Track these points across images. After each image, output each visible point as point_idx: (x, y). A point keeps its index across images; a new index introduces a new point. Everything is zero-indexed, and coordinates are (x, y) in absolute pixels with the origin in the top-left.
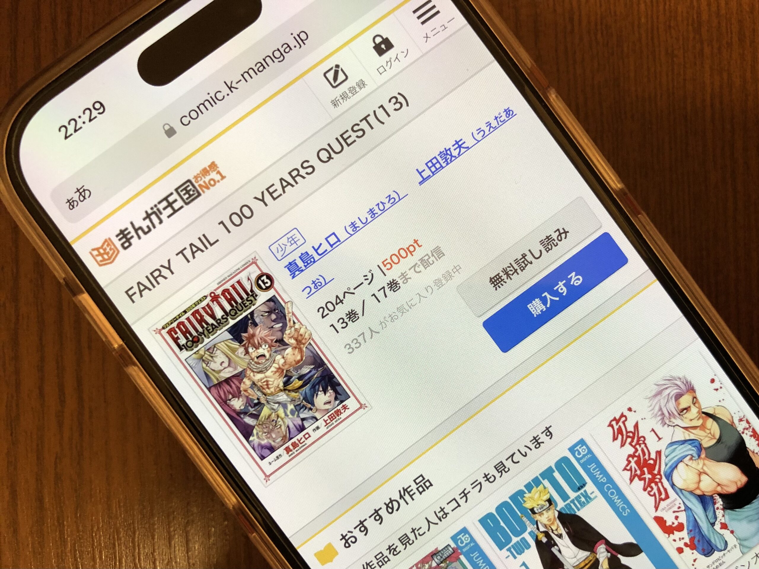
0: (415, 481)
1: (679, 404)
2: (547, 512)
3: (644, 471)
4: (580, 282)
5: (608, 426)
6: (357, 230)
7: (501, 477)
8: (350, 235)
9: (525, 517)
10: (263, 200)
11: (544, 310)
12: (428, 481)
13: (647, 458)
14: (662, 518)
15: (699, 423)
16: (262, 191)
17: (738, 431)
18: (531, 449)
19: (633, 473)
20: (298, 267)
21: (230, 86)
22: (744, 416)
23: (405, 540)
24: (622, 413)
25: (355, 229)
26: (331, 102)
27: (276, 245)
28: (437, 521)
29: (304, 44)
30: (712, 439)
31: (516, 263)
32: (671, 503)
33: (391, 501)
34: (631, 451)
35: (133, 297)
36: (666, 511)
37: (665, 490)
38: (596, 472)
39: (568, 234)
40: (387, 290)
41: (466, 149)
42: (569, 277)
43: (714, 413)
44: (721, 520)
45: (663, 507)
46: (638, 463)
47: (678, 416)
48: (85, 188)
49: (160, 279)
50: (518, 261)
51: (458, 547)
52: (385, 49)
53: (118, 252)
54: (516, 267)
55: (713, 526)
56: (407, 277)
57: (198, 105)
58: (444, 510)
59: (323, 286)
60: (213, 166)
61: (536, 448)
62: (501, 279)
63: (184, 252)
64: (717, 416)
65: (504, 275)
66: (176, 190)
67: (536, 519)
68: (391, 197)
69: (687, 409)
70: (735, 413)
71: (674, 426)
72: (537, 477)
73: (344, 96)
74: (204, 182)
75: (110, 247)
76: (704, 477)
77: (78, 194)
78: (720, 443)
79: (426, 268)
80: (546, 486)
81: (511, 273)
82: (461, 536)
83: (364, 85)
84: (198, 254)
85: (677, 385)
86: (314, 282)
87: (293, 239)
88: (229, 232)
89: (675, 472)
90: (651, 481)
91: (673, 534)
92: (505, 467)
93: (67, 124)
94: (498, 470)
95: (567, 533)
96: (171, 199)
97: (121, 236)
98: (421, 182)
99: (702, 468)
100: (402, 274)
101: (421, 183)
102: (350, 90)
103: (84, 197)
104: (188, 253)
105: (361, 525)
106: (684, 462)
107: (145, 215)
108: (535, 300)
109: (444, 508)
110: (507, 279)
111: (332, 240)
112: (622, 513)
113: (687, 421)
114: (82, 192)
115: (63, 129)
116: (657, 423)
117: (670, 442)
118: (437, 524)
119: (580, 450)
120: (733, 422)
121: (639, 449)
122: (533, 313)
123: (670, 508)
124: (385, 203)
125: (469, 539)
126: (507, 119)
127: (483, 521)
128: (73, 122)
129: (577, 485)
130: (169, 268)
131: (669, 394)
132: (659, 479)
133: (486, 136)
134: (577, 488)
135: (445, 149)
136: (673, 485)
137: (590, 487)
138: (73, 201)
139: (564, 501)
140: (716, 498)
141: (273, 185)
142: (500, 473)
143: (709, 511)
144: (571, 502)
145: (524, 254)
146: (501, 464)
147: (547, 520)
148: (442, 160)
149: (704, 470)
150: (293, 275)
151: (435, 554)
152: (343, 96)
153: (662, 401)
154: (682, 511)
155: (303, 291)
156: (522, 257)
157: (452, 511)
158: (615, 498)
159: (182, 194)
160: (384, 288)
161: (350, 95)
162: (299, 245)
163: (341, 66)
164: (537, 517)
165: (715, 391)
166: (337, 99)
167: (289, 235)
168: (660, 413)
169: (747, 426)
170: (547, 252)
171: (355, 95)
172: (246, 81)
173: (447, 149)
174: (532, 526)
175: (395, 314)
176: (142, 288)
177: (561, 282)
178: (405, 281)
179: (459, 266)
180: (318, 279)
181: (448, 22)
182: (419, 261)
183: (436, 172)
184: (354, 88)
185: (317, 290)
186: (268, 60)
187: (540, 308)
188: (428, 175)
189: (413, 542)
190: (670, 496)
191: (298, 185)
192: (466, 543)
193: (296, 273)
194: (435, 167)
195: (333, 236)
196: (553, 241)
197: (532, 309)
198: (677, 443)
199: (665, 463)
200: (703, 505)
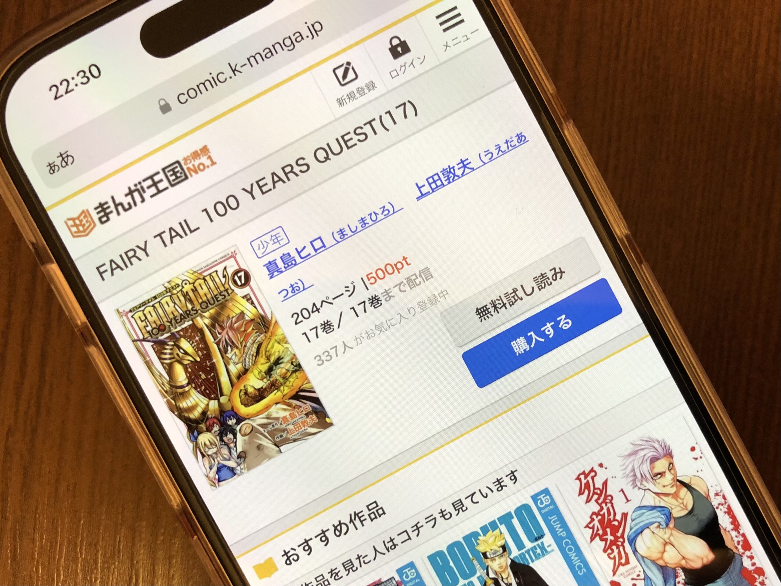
0: (368, 506)
1: (654, 468)
3: (607, 531)
4: (569, 326)
5: (576, 479)
6: (345, 238)
7: (457, 515)
8: (336, 242)
9: (477, 560)
10: (251, 193)
11: (527, 350)
12: (382, 508)
13: (612, 519)
15: (673, 490)
16: (251, 183)
17: (713, 506)
18: (492, 491)
19: (595, 532)
20: (277, 267)
21: (234, 69)
22: (721, 491)
23: (349, 566)
24: (592, 469)
25: (342, 237)
26: (337, 100)
27: (258, 241)
28: (385, 551)
29: (317, 35)
30: (683, 509)
32: (630, 569)
33: (340, 524)
34: (597, 508)
35: (103, 275)
36: (624, 577)
37: (626, 554)
38: (556, 525)
39: (563, 274)
40: (368, 305)
41: (471, 170)
42: (558, 319)
43: (690, 482)
45: (621, 572)
46: (601, 522)
47: (651, 480)
48: (68, 153)
49: (134, 260)
50: (508, 295)
51: (402, 581)
52: (401, 52)
53: (95, 225)
54: (505, 301)
56: (390, 295)
57: (198, 84)
58: (394, 541)
59: (301, 292)
60: (205, 150)
61: (498, 490)
62: (488, 311)
63: (163, 235)
64: (692, 486)
65: (492, 307)
66: (164, 170)
67: (487, 564)
68: (385, 209)
69: (662, 474)
71: (645, 490)
72: (494, 521)
73: (351, 96)
74: (194, 165)
76: (669, 547)
77: (61, 158)
78: (692, 515)
79: (411, 289)
80: (503, 532)
81: (499, 306)
82: (407, 570)
83: (373, 86)
84: (177, 239)
85: (654, 447)
86: (292, 286)
87: (277, 238)
88: (212, 221)
89: (640, 537)
90: (613, 543)
92: (463, 506)
93: (58, 85)
94: (455, 508)
95: (517, 583)
96: (156, 178)
97: (100, 209)
98: (419, 197)
99: (669, 539)
100: (386, 291)
101: (418, 199)
102: (358, 91)
103: (67, 163)
104: (166, 237)
105: (306, 544)
106: (650, 529)
107: (127, 191)
108: (519, 338)
109: (394, 539)
110: (495, 312)
111: (318, 244)
112: (577, 571)
113: (660, 486)
114: (65, 158)
115: (54, 89)
116: (627, 484)
117: (639, 505)
118: (384, 554)
119: (543, 500)
120: (709, 495)
121: (605, 508)
122: (516, 351)
123: (629, 575)
124: (378, 214)
125: (415, 574)
127: (432, 558)
128: (65, 83)
129: (534, 535)
130: (145, 250)
131: (645, 456)
132: (621, 542)
133: (493, 160)
134: (534, 539)
135: (449, 166)
136: (635, 551)
137: (548, 540)
138: (54, 166)
139: (519, 550)
140: (679, 571)
141: (264, 178)
142: (457, 511)
143: (669, 583)
144: (526, 552)
145: (516, 289)
146: (459, 501)
147: (498, 566)
148: (444, 178)
149: (670, 541)
150: (270, 275)
152: (350, 96)
153: (636, 462)
154: (641, 579)
155: (279, 293)
156: (512, 291)
157: (402, 543)
158: (573, 555)
159: (169, 174)
160: (364, 302)
161: (357, 95)
162: (282, 245)
163: (352, 64)
164: (489, 562)
165: (694, 460)
166: (343, 98)
167: (273, 233)
168: (632, 474)
169: (723, 501)
170: (540, 290)
171: (363, 97)
172: (252, 66)
173: (451, 167)
174: (482, 570)
175: (372, 332)
176: (114, 266)
177: (549, 323)
178: (388, 299)
179: (446, 290)
180: (297, 283)
181: (471, 33)
182: (405, 279)
183: (436, 189)
184: (363, 89)
185: (294, 294)
186: (277, 47)
187: (524, 346)
188: (427, 191)
189: (357, 569)
190: (630, 561)
191: (289, 181)
192: (411, 579)
193: (274, 273)
194: (436, 185)
195: (319, 240)
196: (547, 280)
197: (515, 346)
198: (645, 508)
199: (630, 527)
200: (663, 577)
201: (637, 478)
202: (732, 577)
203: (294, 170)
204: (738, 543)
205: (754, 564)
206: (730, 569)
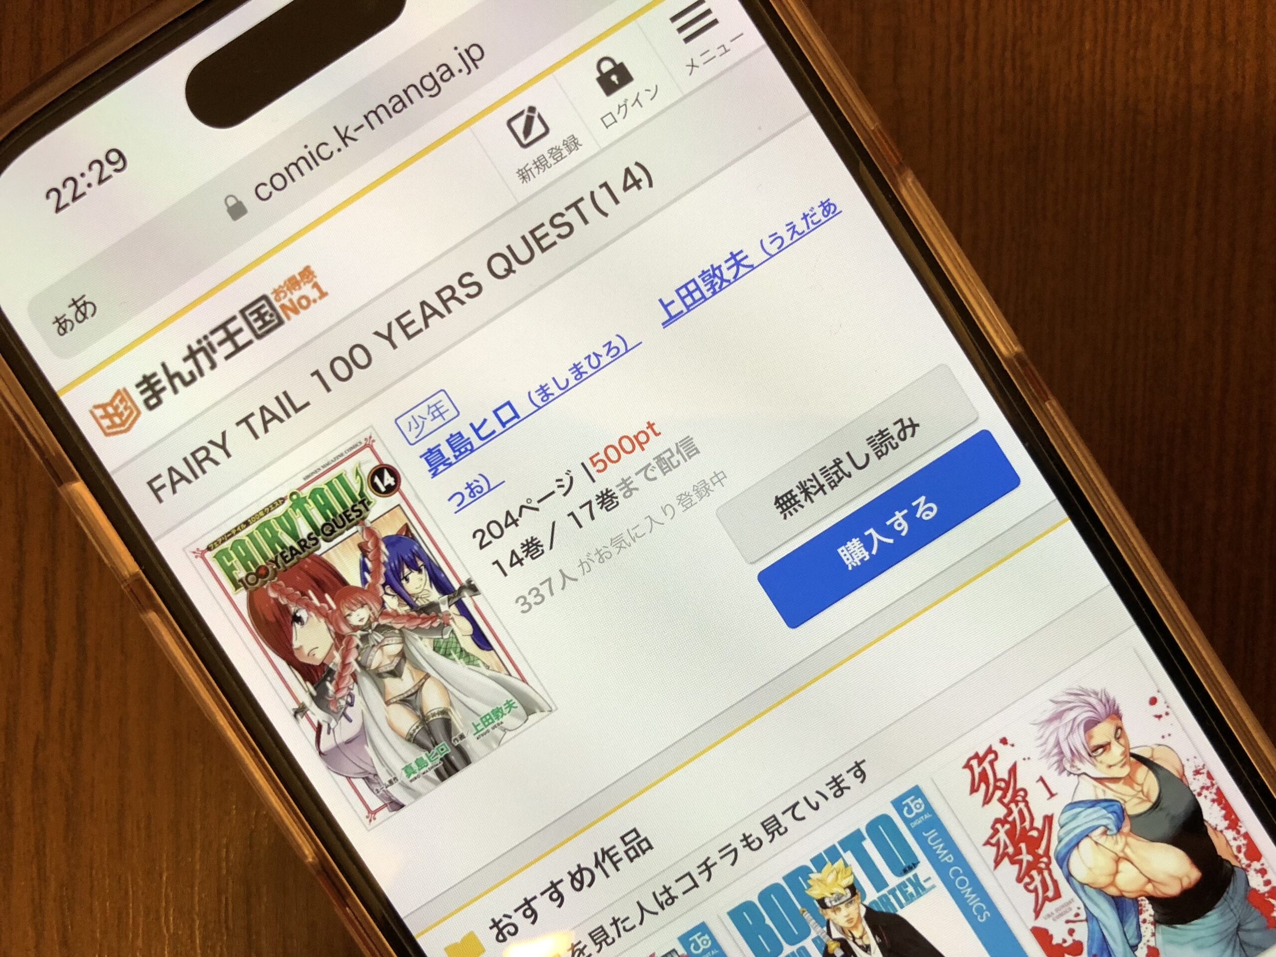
0: (622, 838)
1: (1091, 737)
2: (847, 906)
3: (1020, 849)
4: (932, 514)
5: (965, 767)
6: (550, 400)
7: (771, 841)
8: (536, 408)
9: (809, 912)
10: (389, 338)
11: (866, 559)
12: (646, 839)
13: (1028, 827)
14: (1045, 931)
15: (1124, 772)
16: (388, 322)
17: (1191, 791)
18: (826, 798)
19: (1001, 850)
20: (444, 457)
21: (343, 136)
22: (1204, 766)
24: (990, 747)
25: (545, 398)
26: (518, 173)
27: (408, 418)
28: (657, 908)
29: (477, 67)
30: (1143, 801)
31: (822, 474)
32: (1063, 906)
33: (580, 870)
34: (1001, 812)
35: (160, 493)
36: (1054, 920)
37: (1055, 883)
38: (936, 845)
39: (917, 429)
40: (596, 507)
41: (750, 269)
42: (914, 504)
43: (1152, 756)
44: (1148, 941)
45: (1048, 912)
46: (1010, 834)
47: (1088, 757)
48: (86, 299)
49: (207, 465)
50: (827, 471)
51: (690, 955)
52: (617, 82)
53: (139, 413)
54: (822, 480)
55: (1134, 952)
56: (631, 486)
57: (287, 165)
58: (670, 891)
59: (484, 494)
60: (307, 273)
61: (835, 796)
62: (795, 500)
63: (251, 420)
64: (1156, 762)
65: (801, 493)
66: (242, 312)
67: (826, 918)
68: (612, 346)
69: (1105, 747)
70: (1188, 760)
71: (1079, 775)
72: (834, 846)
73: (541, 164)
74: (291, 301)
76: (1124, 866)
77: (74, 308)
78: (1158, 808)
79: (665, 474)
80: (849, 863)
81: (813, 490)
82: (695, 937)
83: (576, 144)
84: (274, 425)
85: (1090, 704)
86: (469, 486)
87: (438, 409)
88: (328, 390)
89: (1075, 853)
90: (1031, 866)
92: (780, 826)
93: (60, 187)
94: (767, 831)
95: (879, 945)
96: (232, 327)
97: (145, 386)
98: (667, 322)
99: (1123, 851)
100: (624, 481)
101: (665, 324)
102: (551, 153)
103: (84, 315)
104: (256, 422)
105: (526, 906)
106: (1091, 838)
107: (186, 353)
108: (851, 541)
109: (670, 888)
110: (806, 500)
111: (506, 413)
112: (977, 917)
113: (1103, 767)
114: (81, 306)
115: (54, 195)
116: (1049, 768)
117: (1070, 801)
118: (656, 913)
119: (912, 805)
120: (1184, 775)
121: (1015, 810)
122: (847, 562)
123: (1061, 915)
124: (601, 356)
125: (710, 943)
126: (824, 219)
127: (736, 915)
128: (70, 184)
129: (901, 863)
130: (223, 447)
131: (1074, 719)
132: (1045, 863)
133: (785, 248)
134: (901, 870)
135: (712, 266)
136: (1069, 877)
137: (925, 870)
138: (65, 321)
139: (878, 891)
140: (1143, 903)
141: (408, 312)
142: (771, 836)
143: (1128, 923)
144: (889, 892)
145: (838, 459)
146: (773, 819)
147: (846, 919)
148: (706, 285)
149: (1124, 853)
150: (433, 472)
152: (538, 164)
153: (1061, 730)
154: (1081, 921)
155: (449, 500)
156: (833, 464)
157: (684, 893)
158: (967, 891)
159: (251, 319)
160: (590, 503)
161: (551, 161)
162: (447, 420)
163: (538, 110)
164: (829, 914)
165: (1157, 719)
166: (527, 168)
167: (431, 402)
168: (1056, 751)
169: (1208, 783)
170: (879, 457)
171: (559, 163)
172: (372, 128)
173: (715, 266)
174: (820, 928)
175: (606, 550)
176: (176, 477)
177: (900, 512)
178: (628, 494)
179: (723, 472)
180: (477, 481)
181: (732, 41)
182: (654, 459)
183: (694, 306)
184: (559, 150)
185: (473, 499)
186: (412, 92)
187: (859, 554)
188: (679, 310)
189: (614, 941)
190: (1062, 894)
191: (451, 314)
192: (704, 950)
193: (439, 468)
194: (692, 297)
195: (508, 407)
196: (891, 440)
197: (845, 555)
198: (1082, 805)
199: (1059, 837)
200: (1119, 914)
201: (1064, 756)
202: (1232, 906)
203: (456, 295)
204: (1239, 849)
205: (1267, 883)
206: (1228, 893)
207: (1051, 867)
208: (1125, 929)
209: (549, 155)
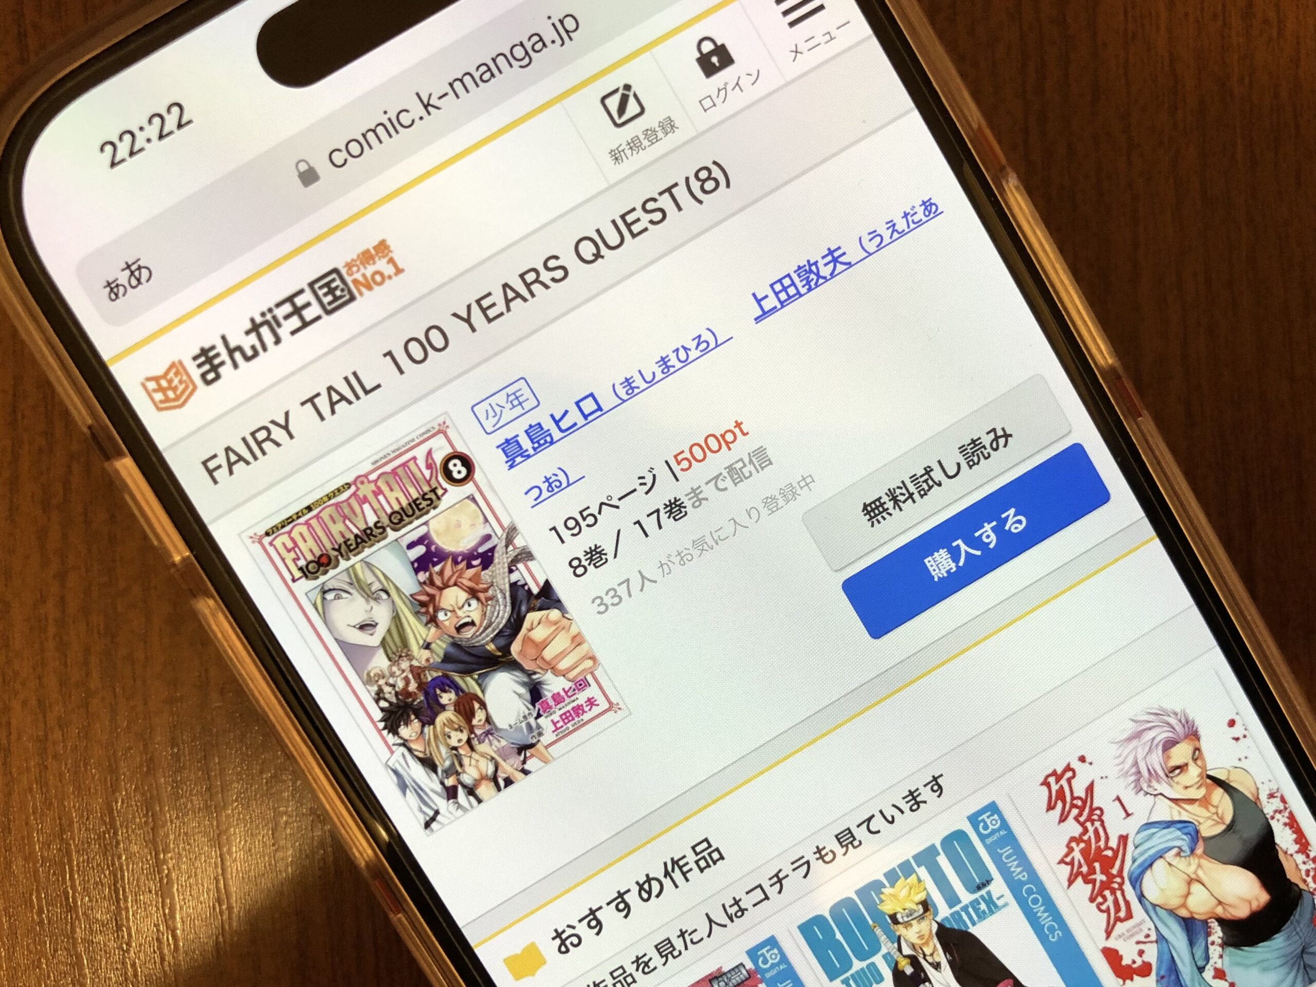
0: (693, 848)
1: (1169, 757)
2: (919, 922)
3: (1094, 868)
4: (1021, 527)
5: (1042, 784)
6: (635, 392)
7: (844, 854)
8: (620, 401)
9: (880, 927)
10: (468, 320)
11: (952, 571)
12: (717, 850)
13: (1102, 847)
14: (1115, 952)
15: (1200, 793)
16: (468, 304)
17: (1265, 815)
18: (902, 812)
19: (1075, 869)
20: (521, 448)
21: (426, 103)
22: (1278, 790)
23: (666, 949)
24: (1069, 765)
25: (630, 391)
27: (485, 405)
28: (726, 921)
29: (571, 39)
30: (1218, 823)
31: (912, 482)
32: (1134, 927)
33: (649, 880)
34: (1077, 830)
35: (215, 474)
36: (1125, 941)
37: (1127, 903)
39: (1009, 439)
41: (845, 267)
42: (1003, 516)
43: (1228, 779)
44: (1215, 963)
45: (1120, 933)
46: (1085, 853)
47: (1165, 778)
48: (141, 263)
49: (267, 446)
50: (917, 479)
51: (758, 970)
52: (717, 64)
53: (195, 388)
54: (912, 488)
55: (1201, 973)
57: (364, 131)
58: (740, 903)
59: (563, 489)
60: (382, 248)
61: (911, 810)
62: (883, 508)
63: (316, 400)
64: (1232, 784)
65: (890, 500)
66: (311, 285)
67: (898, 934)
68: (702, 339)
69: (1182, 768)
70: (1263, 783)
71: (1155, 795)
72: (908, 861)
73: (634, 145)
74: (364, 276)
75: (179, 377)
76: (1196, 887)
77: (127, 272)
78: (1232, 831)
80: (922, 879)
81: (902, 498)
82: (764, 951)
83: (672, 126)
84: (341, 407)
85: (1168, 724)
86: (547, 480)
87: (517, 398)
88: (401, 372)
89: (1148, 873)
90: (1105, 886)
91: (1132, 979)
92: (855, 839)
93: (116, 141)
94: (841, 843)
95: (950, 963)
96: (299, 301)
97: (202, 359)
98: (759, 317)
99: (1195, 873)
101: (758, 319)
102: (646, 135)
103: (139, 280)
104: (323, 403)
105: (591, 917)
106: (1165, 859)
107: (249, 326)
108: (938, 552)
109: (740, 900)
110: (894, 508)
111: (588, 406)
112: (1048, 936)
113: (1179, 788)
114: (135, 270)
115: (109, 148)
116: (1126, 788)
117: (1145, 822)
118: (725, 926)
119: (988, 821)
120: (1258, 798)
121: (1091, 829)
122: (933, 573)
123: (1132, 936)
124: (690, 350)
125: (778, 957)
126: (925, 219)
127: (806, 929)
128: (127, 137)
129: (975, 880)
130: (286, 427)
131: (1153, 739)
132: (1118, 883)
133: (885, 246)
134: (974, 887)
135: (808, 261)
136: (1141, 897)
137: (998, 887)
138: (117, 286)
139: (951, 907)
140: (1212, 925)
141: (489, 294)
142: (844, 849)
143: (1197, 946)
144: (962, 909)
145: (929, 467)
146: (847, 832)
147: (917, 935)
148: (801, 281)
149: (1198, 877)
150: (510, 463)
151: (717, 978)
152: (632, 145)
153: (1140, 750)
156: (924, 472)
157: (755, 905)
158: (1039, 909)
159: (321, 293)
161: (646, 143)
162: (527, 409)
163: (634, 89)
164: (901, 930)
165: (1234, 742)
166: (620, 149)
167: (510, 390)
168: (1134, 770)
169: (1281, 807)
170: (970, 467)
171: (654, 145)
172: (457, 96)
173: (812, 262)
174: (891, 944)
175: (687, 552)
176: (233, 458)
177: (989, 524)
179: (810, 476)
180: (556, 475)
181: (838, 29)
183: (788, 302)
184: (654, 131)
185: (551, 494)
186: (501, 61)
187: (946, 565)
188: (773, 306)
189: (680, 953)
190: (1134, 914)
191: (535, 299)
192: (772, 964)
193: (516, 459)
194: (788, 294)
195: (590, 399)
196: (983, 449)
197: (932, 566)
198: (1157, 825)
199: (1134, 856)
200: (1188, 936)
201: (1142, 776)
202: (1298, 929)
203: (541, 279)
204: (1308, 872)
206: (1295, 916)
207: (1124, 887)
208: (1194, 952)
209: (644, 136)
